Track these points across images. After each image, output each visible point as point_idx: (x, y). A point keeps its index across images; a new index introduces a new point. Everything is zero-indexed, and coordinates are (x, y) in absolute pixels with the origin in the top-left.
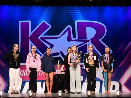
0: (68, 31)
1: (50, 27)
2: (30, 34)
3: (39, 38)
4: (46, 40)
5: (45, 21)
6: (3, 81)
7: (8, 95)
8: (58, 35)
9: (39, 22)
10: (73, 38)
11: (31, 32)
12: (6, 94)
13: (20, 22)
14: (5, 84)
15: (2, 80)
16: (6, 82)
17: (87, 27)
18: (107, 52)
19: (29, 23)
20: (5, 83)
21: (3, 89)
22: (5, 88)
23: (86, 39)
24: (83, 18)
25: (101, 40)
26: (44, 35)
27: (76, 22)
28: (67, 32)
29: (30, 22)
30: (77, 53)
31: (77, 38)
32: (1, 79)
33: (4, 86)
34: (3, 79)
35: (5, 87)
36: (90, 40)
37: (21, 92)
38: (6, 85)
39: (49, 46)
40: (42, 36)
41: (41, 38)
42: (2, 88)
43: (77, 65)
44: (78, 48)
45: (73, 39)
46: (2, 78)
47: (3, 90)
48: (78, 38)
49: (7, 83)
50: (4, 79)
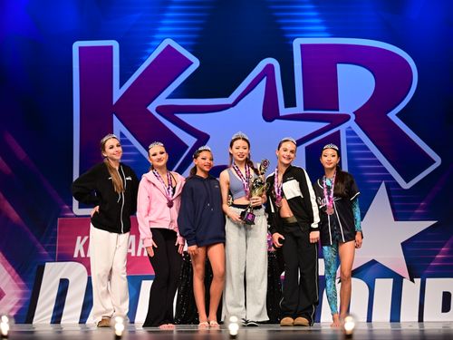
0: (264, 81)
1: (196, 63)
2: (118, 93)
3: (152, 108)
4: (180, 116)
5: (175, 40)
6: (13, 277)
7: (32, 332)
8: (228, 97)
9: (150, 47)
10: (286, 106)
11: (121, 86)
12: (24, 327)
13: (77, 45)
14: (20, 291)
15: (9, 272)
16: (24, 280)
17: (339, 65)
18: (331, 166)
19: (110, 48)
20: (20, 287)
21: (12, 310)
22: (20, 306)
23: (338, 110)
24: (323, 28)
25: (397, 115)
26: (171, 97)
27: (297, 44)
28: (263, 83)
29: (115, 44)
30: (253, 168)
31: (299, 109)
32: (6, 272)
33: (16, 299)
34: (14, 271)
35: (20, 302)
36: (353, 117)
37: (85, 323)
38: (24, 295)
39: (190, 141)
40: (162, 100)
41: (159, 110)
42: (10, 306)
43: (254, 216)
44: (306, 148)
45: (283, 111)
46: (10, 267)
47: (13, 314)
48: (305, 109)
49: (28, 286)
50: (17, 271)
